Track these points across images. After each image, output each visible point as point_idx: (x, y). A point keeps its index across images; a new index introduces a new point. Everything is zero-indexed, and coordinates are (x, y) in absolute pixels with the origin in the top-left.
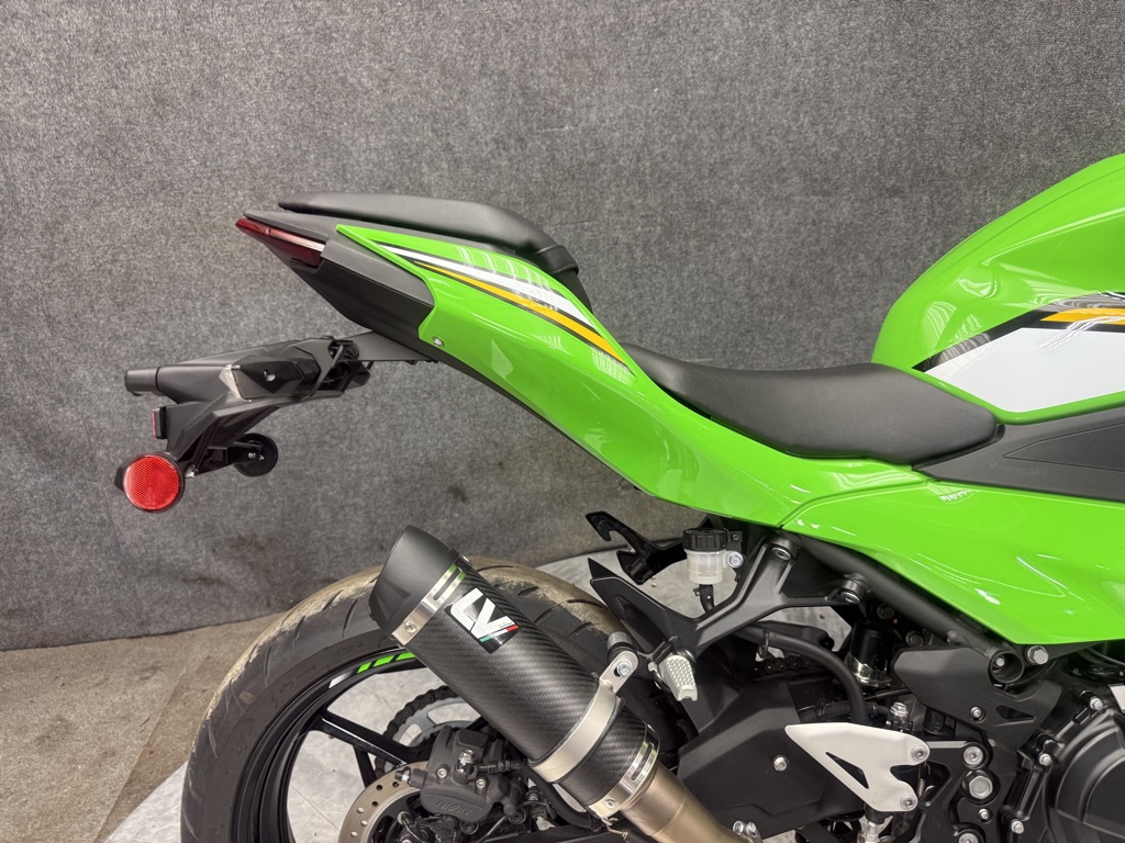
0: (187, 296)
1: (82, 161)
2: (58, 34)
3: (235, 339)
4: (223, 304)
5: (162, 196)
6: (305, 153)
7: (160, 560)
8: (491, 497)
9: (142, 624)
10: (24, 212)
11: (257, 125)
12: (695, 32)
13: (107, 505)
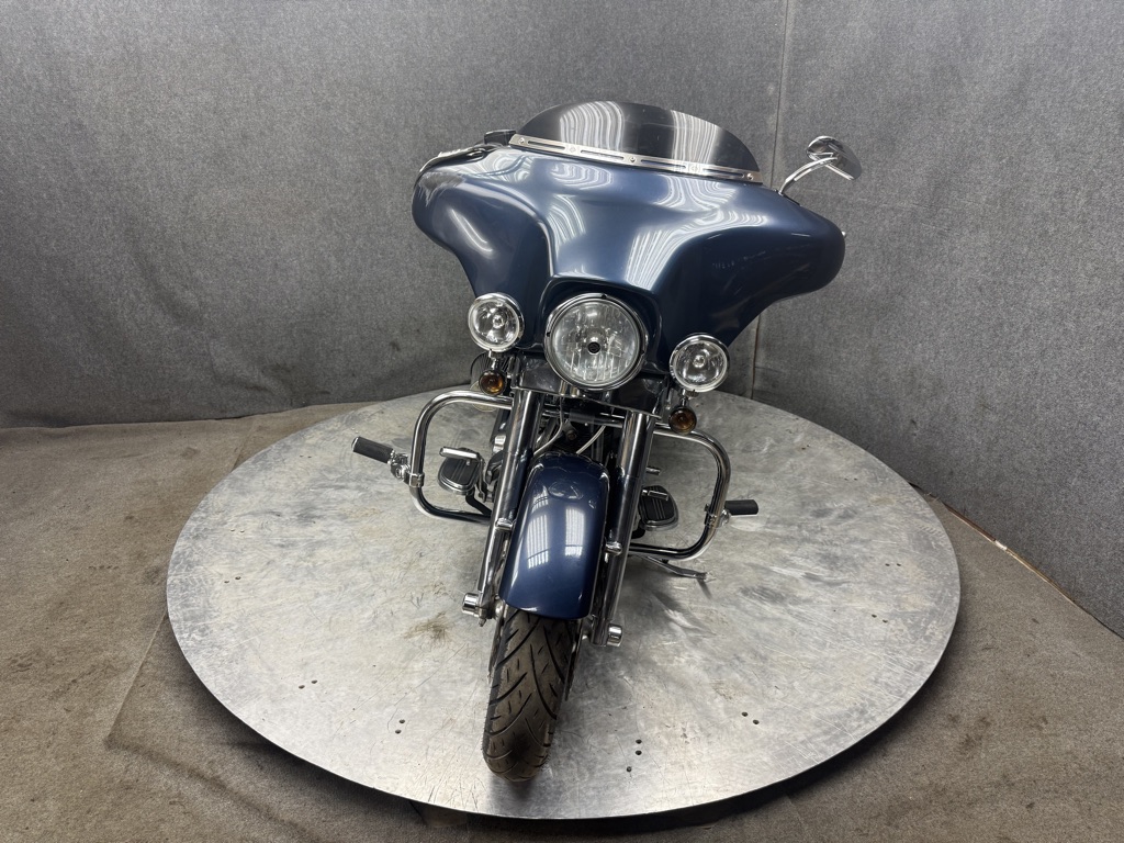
0: (255, 234)
1: (205, 165)
2: (196, 104)
3: (278, 257)
4: (273, 239)
5: (243, 183)
6: (316, 163)
7: (234, 375)
8: (413, 348)
9: (222, 411)
10: (174, 190)
11: (292, 150)
12: (513, 108)
13: (207, 344)
